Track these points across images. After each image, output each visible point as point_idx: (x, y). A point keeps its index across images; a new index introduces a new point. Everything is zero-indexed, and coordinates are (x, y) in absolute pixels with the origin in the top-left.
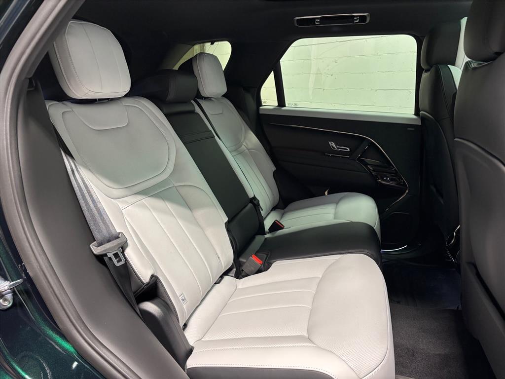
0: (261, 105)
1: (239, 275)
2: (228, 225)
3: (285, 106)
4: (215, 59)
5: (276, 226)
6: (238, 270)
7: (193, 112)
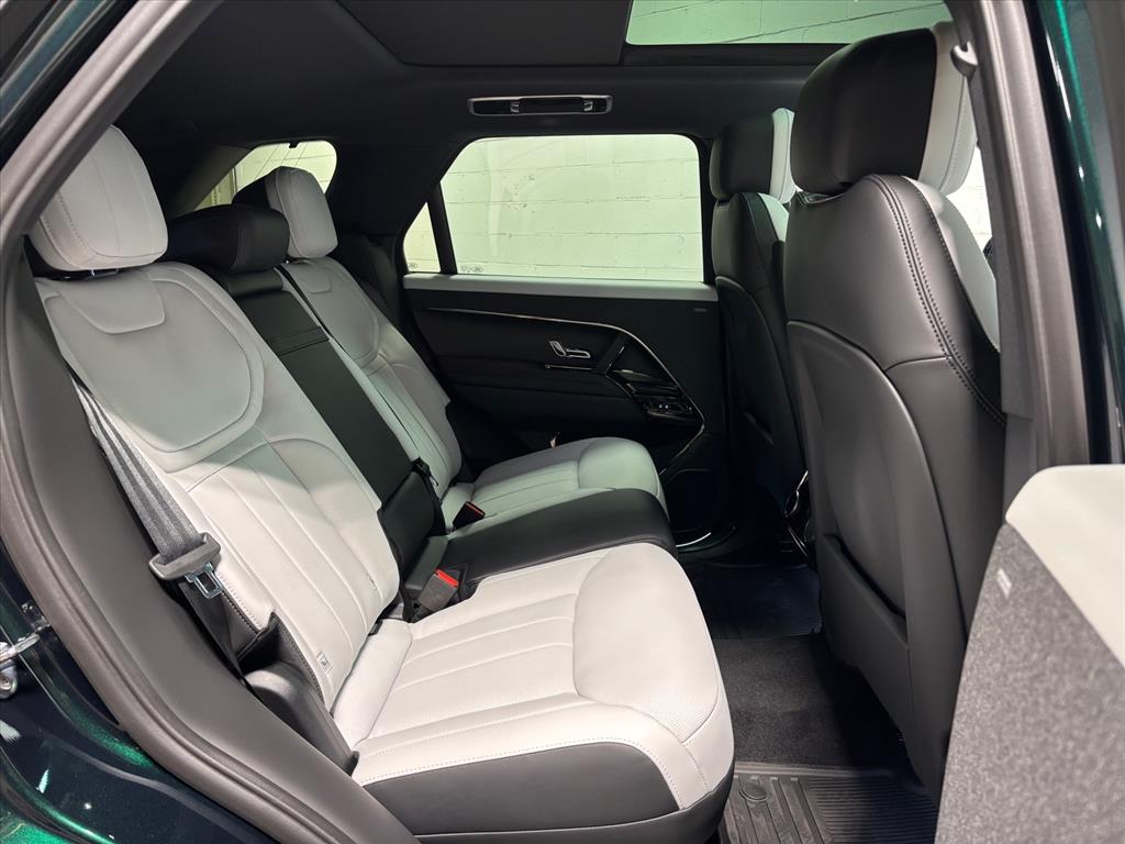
0: (407, 272)
1: (412, 615)
2: (383, 514)
3: (455, 273)
4: (308, 179)
5: (468, 515)
6: (409, 606)
7: (279, 290)
